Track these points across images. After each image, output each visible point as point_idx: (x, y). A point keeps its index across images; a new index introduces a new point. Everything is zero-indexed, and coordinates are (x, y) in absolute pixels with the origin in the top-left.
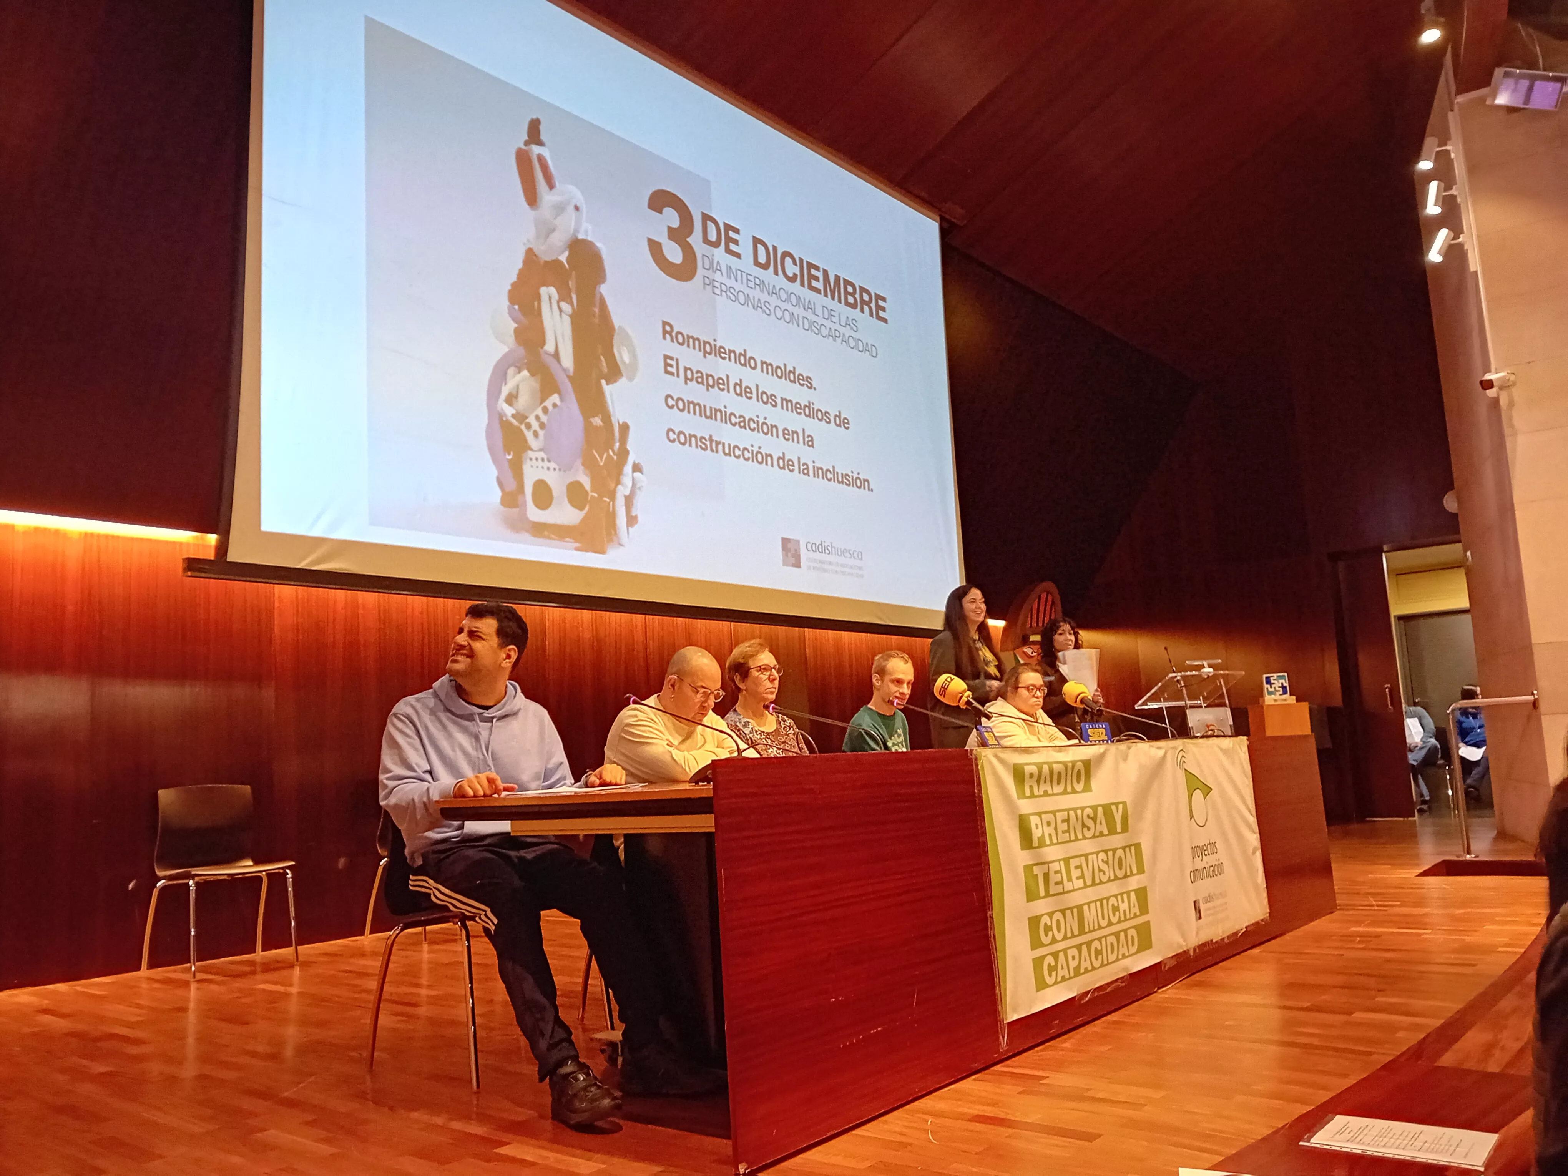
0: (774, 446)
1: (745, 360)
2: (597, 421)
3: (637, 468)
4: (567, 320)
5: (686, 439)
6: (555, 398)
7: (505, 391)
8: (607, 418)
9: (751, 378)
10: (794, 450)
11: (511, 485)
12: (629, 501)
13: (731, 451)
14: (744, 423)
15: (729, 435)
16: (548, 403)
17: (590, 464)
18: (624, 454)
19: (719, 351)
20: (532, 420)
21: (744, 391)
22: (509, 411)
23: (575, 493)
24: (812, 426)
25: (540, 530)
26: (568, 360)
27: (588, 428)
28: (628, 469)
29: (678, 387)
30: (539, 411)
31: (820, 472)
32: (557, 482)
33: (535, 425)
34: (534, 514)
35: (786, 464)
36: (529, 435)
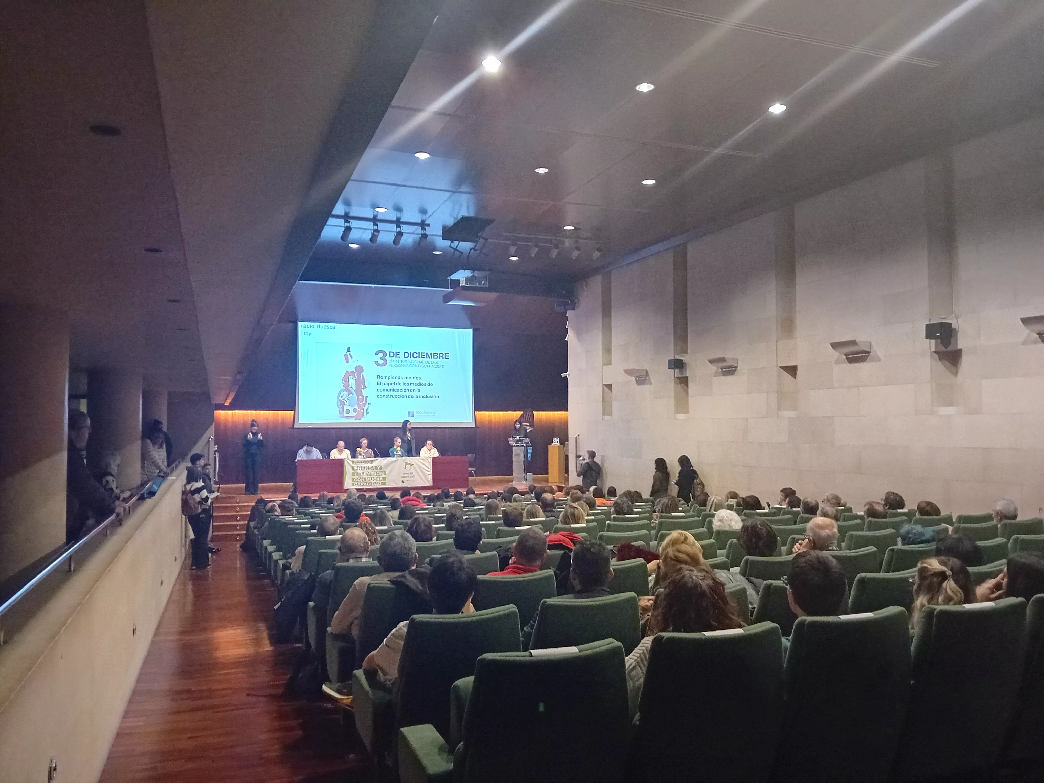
0: (407, 393)
1: (400, 378)
2: (360, 397)
3: (369, 404)
4: (354, 381)
5: (381, 396)
6: (351, 395)
7: (341, 395)
8: (363, 396)
9: (401, 381)
10: (413, 394)
11: (341, 411)
12: (367, 410)
13: (395, 397)
14: (399, 390)
15: (393, 393)
16: (350, 396)
17: (358, 405)
18: (366, 402)
19: (392, 378)
20: (346, 399)
21: (398, 384)
22: (341, 399)
23: (355, 410)
24: (419, 387)
25: (347, 417)
26: (354, 388)
27: (358, 398)
28: (367, 404)
29: (381, 387)
30: (348, 398)
31: (420, 397)
32: (351, 409)
33: (347, 400)
34: (346, 415)
35: (410, 396)
36: (345, 402)
